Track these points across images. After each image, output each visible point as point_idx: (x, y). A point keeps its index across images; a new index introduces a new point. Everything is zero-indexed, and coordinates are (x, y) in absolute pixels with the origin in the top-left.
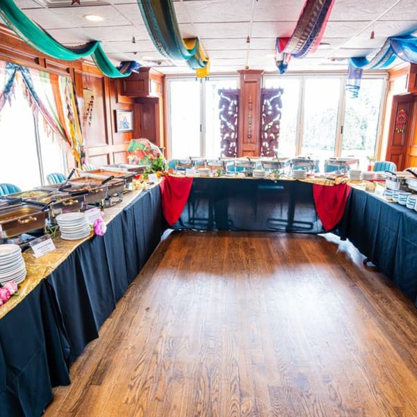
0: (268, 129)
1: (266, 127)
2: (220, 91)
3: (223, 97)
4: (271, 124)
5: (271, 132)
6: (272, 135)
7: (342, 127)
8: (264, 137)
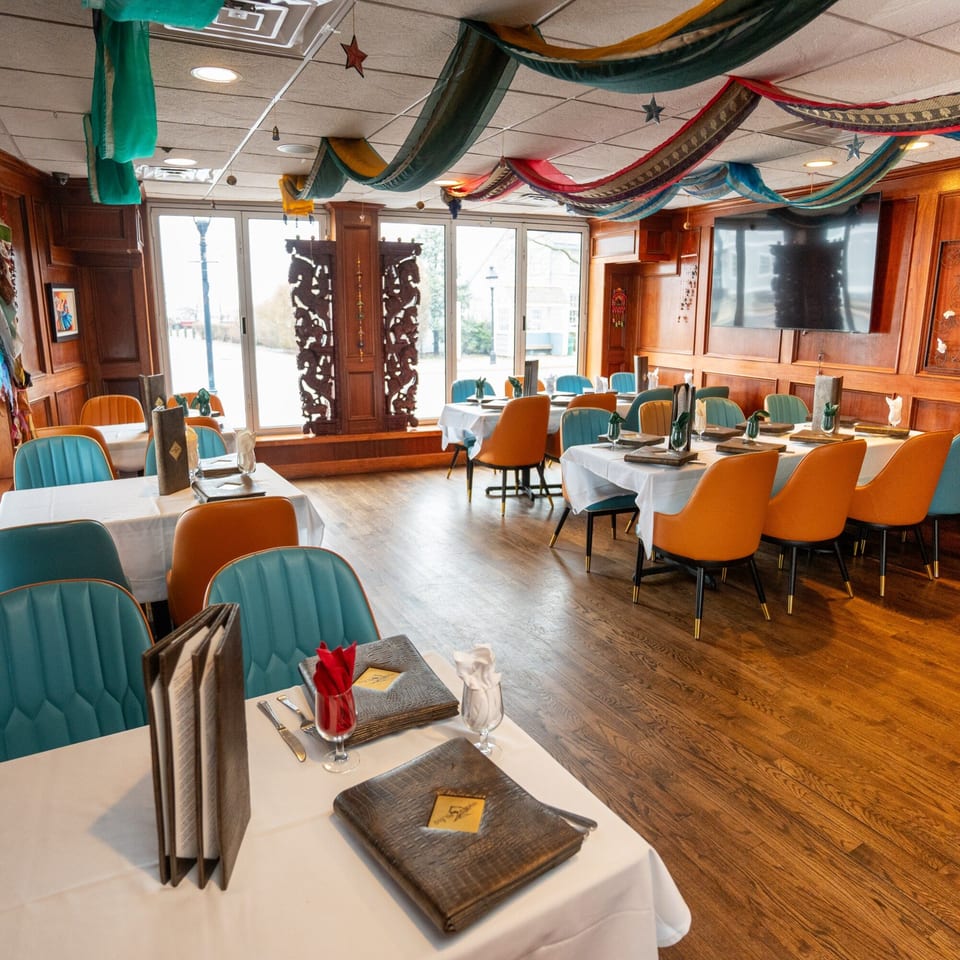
0: (396, 325)
1: (392, 323)
2: (291, 245)
3: (298, 256)
4: (401, 315)
5: (403, 331)
6: (404, 337)
7: (524, 318)
8: (389, 340)
